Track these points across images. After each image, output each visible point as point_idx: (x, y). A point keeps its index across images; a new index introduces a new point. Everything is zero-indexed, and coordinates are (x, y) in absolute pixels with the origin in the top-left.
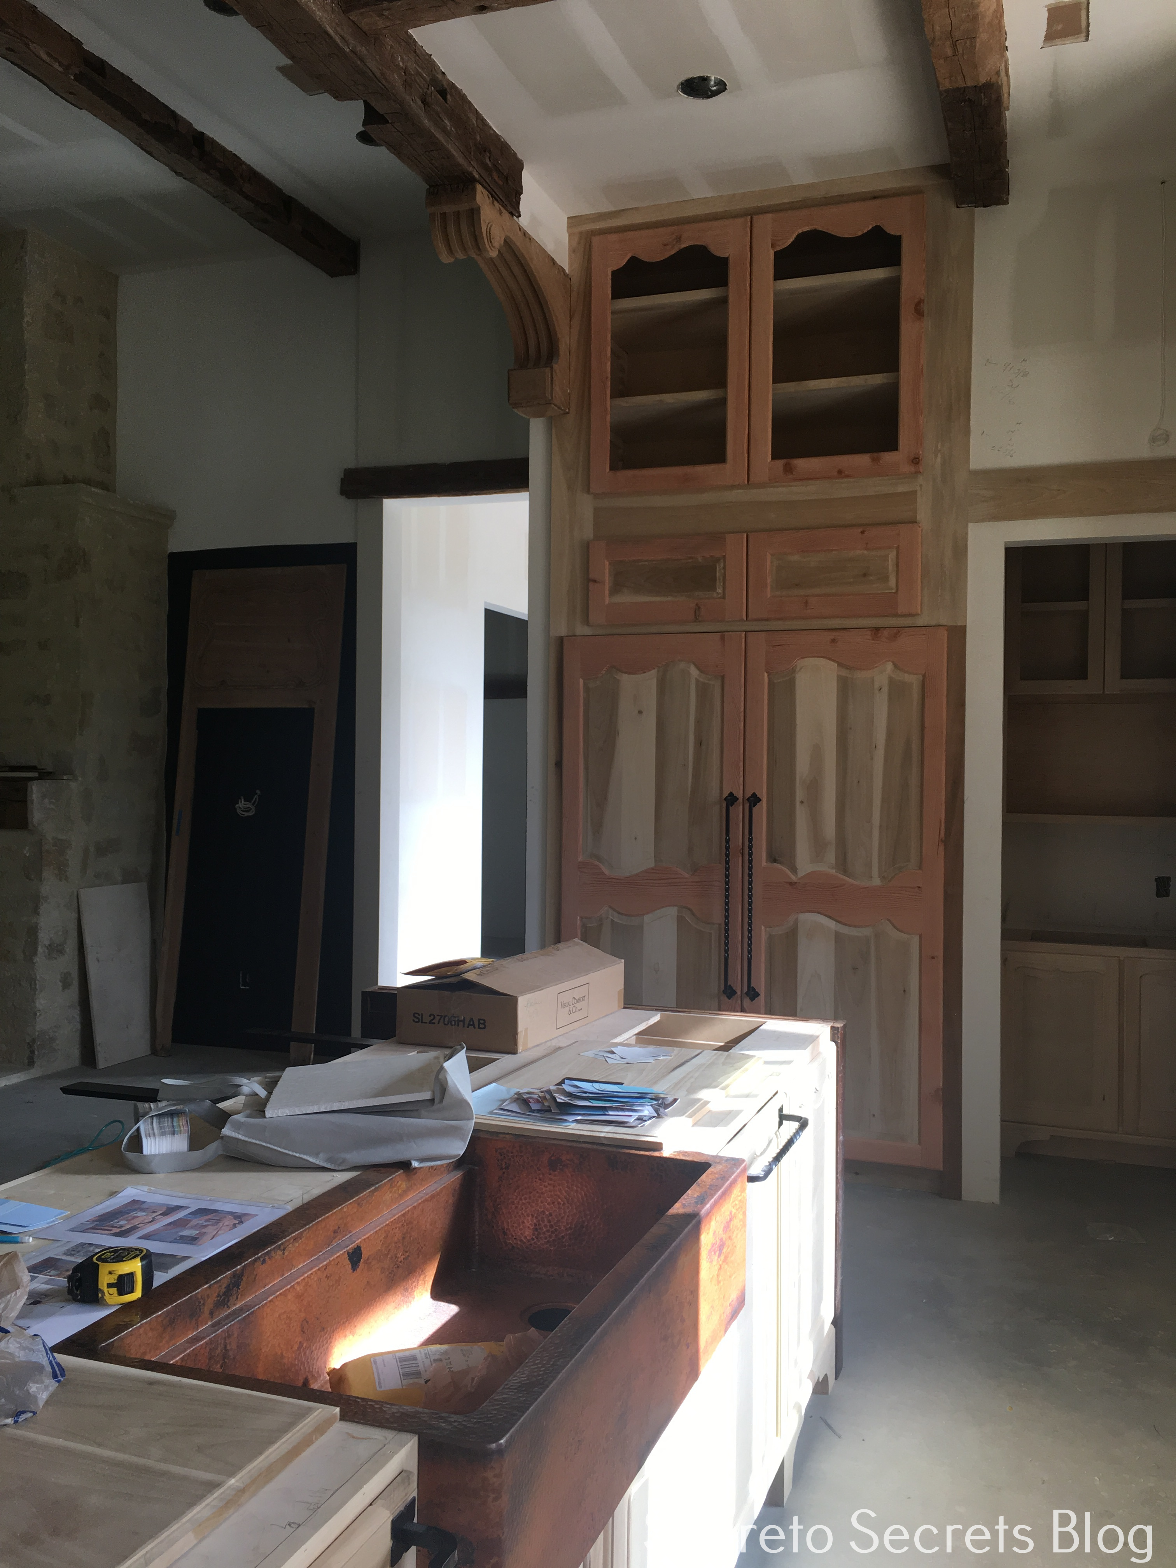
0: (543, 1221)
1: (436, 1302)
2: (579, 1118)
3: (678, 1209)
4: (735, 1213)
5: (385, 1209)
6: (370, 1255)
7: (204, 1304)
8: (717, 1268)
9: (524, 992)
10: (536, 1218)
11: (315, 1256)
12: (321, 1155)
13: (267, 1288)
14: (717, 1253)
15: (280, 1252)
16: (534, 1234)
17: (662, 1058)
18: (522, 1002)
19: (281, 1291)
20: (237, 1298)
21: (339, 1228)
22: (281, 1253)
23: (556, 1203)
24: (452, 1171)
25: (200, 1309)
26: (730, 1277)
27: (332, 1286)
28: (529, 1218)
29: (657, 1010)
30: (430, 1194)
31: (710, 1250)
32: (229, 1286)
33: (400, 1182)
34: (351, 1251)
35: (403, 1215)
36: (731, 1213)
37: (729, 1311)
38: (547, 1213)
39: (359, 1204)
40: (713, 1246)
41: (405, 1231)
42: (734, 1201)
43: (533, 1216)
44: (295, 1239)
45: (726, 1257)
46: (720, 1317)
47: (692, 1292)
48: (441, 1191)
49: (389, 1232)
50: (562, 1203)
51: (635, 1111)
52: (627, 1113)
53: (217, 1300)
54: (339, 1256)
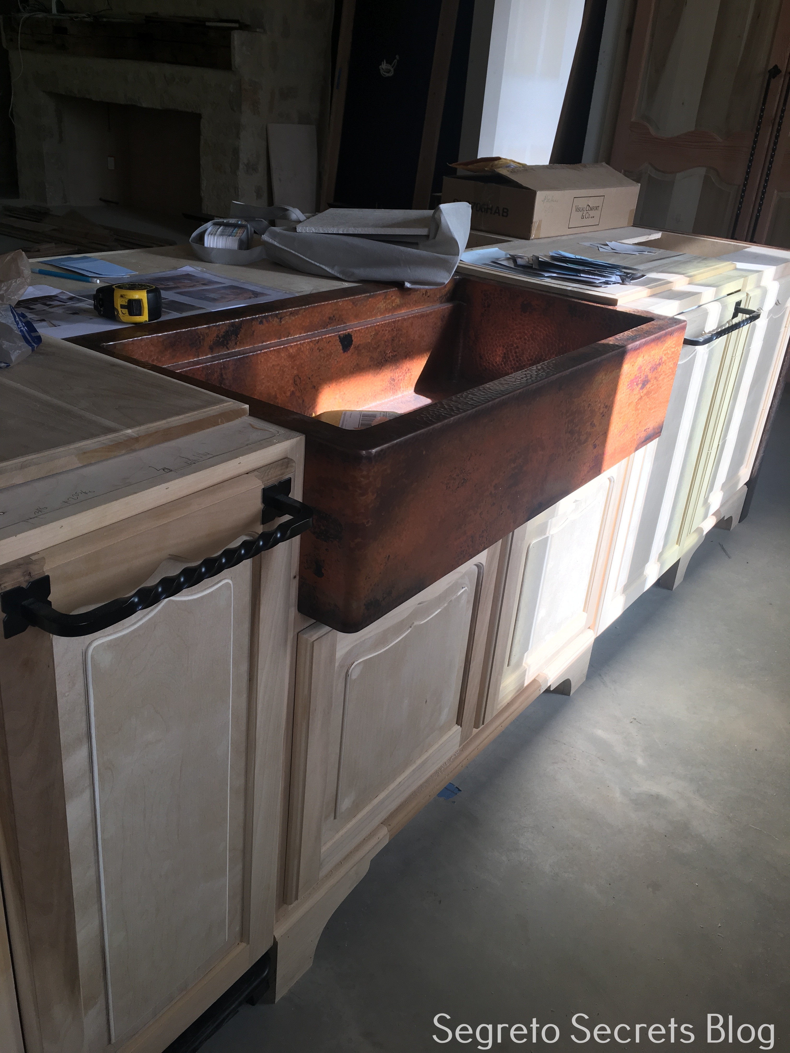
0: (511, 352)
1: (417, 395)
2: (555, 275)
3: (611, 341)
4: (665, 360)
5: (379, 314)
6: (360, 344)
7: (203, 339)
8: (637, 397)
9: (542, 189)
10: (506, 348)
11: (311, 332)
12: (336, 268)
13: (264, 344)
14: (640, 386)
15: (276, 320)
16: (503, 361)
17: (646, 253)
18: (540, 196)
19: (275, 348)
20: (236, 344)
21: (334, 316)
22: (278, 320)
23: (523, 339)
24: (445, 302)
25: (200, 342)
26: (650, 409)
27: (324, 358)
28: (501, 348)
29: (660, 230)
30: (420, 313)
31: (633, 380)
32: (227, 332)
33: (394, 297)
34: (342, 336)
35: (394, 322)
36: (661, 359)
37: (643, 435)
38: (515, 346)
39: (353, 303)
40: (636, 378)
41: (394, 334)
42: (666, 350)
43: (503, 347)
44: (292, 313)
45: (648, 393)
46: (633, 436)
47: (606, 407)
48: (431, 313)
49: (379, 331)
50: (528, 339)
51: (604, 276)
52: (596, 277)
53: (217, 340)
54: (331, 336)
